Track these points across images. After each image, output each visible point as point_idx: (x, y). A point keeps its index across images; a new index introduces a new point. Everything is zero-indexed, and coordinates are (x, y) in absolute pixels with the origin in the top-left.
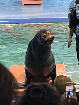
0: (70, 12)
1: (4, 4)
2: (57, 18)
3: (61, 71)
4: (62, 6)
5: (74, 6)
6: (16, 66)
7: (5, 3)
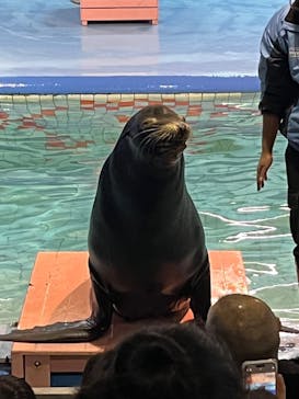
0: (267, 56)
1: (13, 17)
2: (211, 75)
3: (227, 278)
4: (232, 29)
5: (283, 33)
6: (57, 256)
7: (14, 14)
